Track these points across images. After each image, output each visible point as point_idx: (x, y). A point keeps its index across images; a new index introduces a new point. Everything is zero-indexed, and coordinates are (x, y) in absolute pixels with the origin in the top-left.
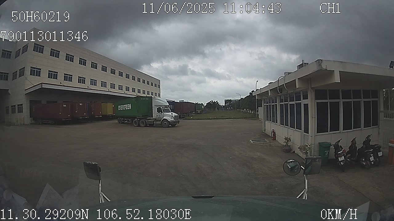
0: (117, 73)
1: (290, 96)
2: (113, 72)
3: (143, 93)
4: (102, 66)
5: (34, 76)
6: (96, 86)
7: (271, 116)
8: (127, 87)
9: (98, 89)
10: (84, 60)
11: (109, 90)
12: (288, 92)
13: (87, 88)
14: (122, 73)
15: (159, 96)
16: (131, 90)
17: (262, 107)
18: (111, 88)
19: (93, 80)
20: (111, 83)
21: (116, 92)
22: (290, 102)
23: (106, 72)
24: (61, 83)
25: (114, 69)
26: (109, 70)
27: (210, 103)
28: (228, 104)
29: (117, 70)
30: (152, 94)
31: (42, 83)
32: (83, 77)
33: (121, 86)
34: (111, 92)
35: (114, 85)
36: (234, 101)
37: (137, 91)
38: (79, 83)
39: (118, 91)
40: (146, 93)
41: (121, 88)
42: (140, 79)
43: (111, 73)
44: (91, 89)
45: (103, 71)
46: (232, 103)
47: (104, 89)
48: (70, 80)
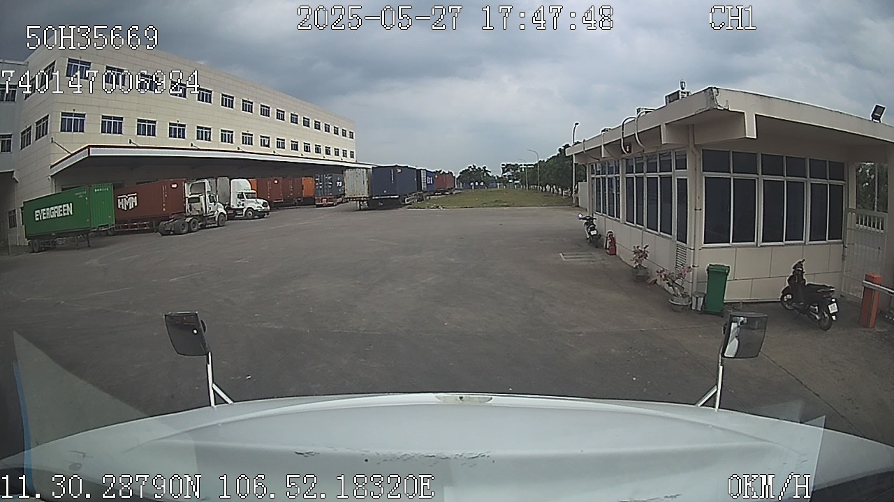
0: (257, 109)
1: (648, 160)
2: (248, 107)
3: (316, 152)
4: (223, 95)
5: (70, 133)
6: (210, 140)
7: (605, 202)
8: (279, 139)
9: (213, 149)
11: (239, 149)
12: (643, 151)
13: (191, 148)
14: (269, 108)
15: (352, 156)
16: (288, 145)
17: (586, 181)
18: (243, 143)
19: (202, 128)
20: (243, 134)
21: (256, 152)
22: (648, 172)
23: (232, 107)
24: (130, 140)
25: (250, 100)
26: (238, 103)
27: (469, 170)
28: (509, 173)
29: (256, 102)
30: (337, 154)
31: (89, 147)
32: (179, 123)
33: (266, 137)
34: (243, 152)
35: (250, 136)
36: (523, 166)
37: (301, 147)
38: (170, 138)
39: (260, 150)
40: (323, 150)
41: (266, 143)
42: (309, 119)
43: (243, 110)
44: (198, 149)
45: (226, 106)
46: (519, 171)
47: (228, 146)
48: (152, 133)
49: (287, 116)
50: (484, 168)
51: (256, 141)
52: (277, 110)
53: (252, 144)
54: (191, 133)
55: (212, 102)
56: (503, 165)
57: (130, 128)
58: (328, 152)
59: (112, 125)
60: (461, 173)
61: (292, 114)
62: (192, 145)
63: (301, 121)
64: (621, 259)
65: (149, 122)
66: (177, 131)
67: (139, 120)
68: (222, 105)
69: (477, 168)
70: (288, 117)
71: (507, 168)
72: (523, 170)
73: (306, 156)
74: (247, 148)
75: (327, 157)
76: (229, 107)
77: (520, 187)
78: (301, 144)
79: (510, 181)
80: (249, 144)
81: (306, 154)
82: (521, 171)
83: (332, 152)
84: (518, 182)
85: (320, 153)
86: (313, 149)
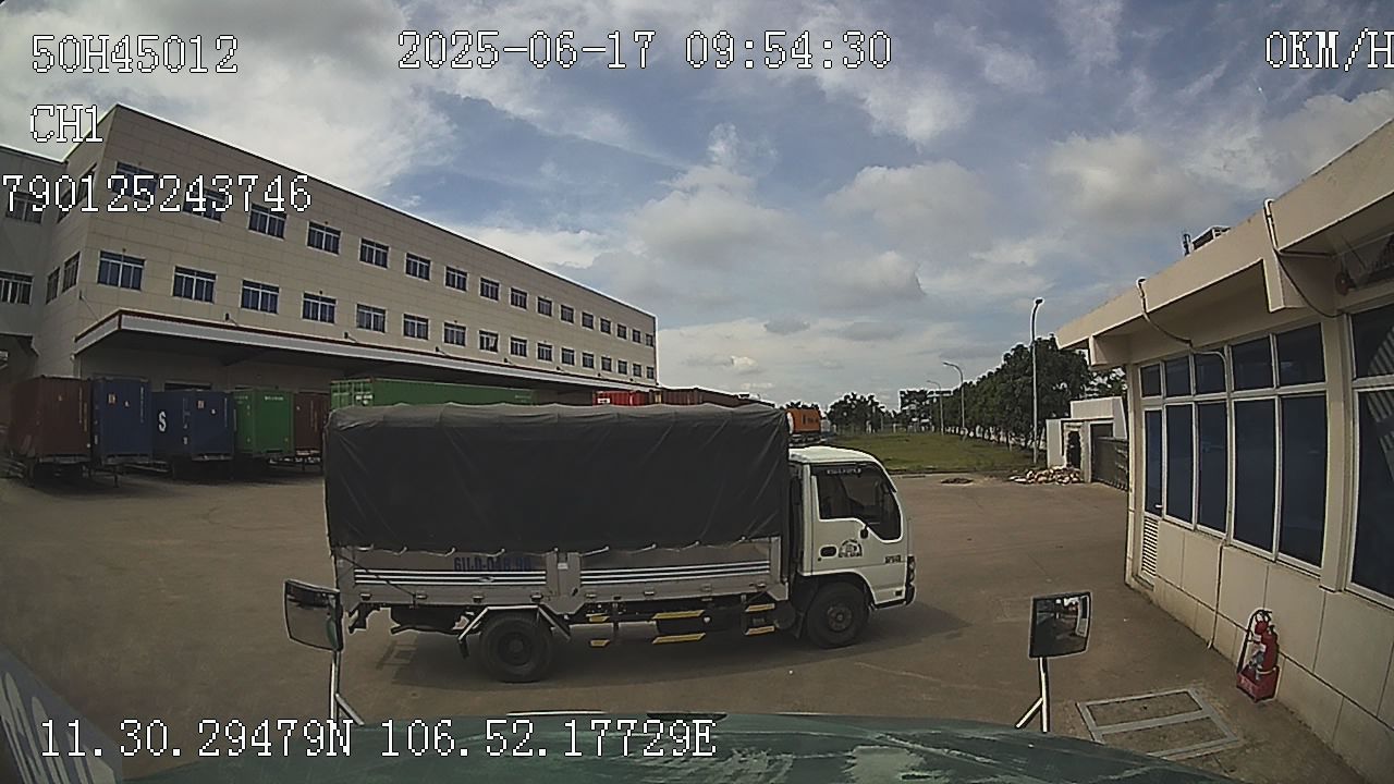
0: (473, 285)
2: (456, 280)
3: (584, 365)
4: (409, 255)
5: (115, 288)
6: (383, 331)
8: (518, 340)
9: (389, 346)
10: (328, 230)
11: (437, 350)
13: (344, 340)
14: (498, 284)
15: (651, 374)
16: (532, 351)
18: (446, 341)
19: (368, 308)
20: (446, 324)
21: (471, 358)
23: (427, 278)
24: (227, 315)
25: (462, 270)
26: (438, 272)
27: (845, 402)
28: (913, 407)
29: (473, 273)
30: (623, 370)
31: (121, 313)
32: (323, 295)
33: (492, 334)
34: (446, 357)
35: (460, 330)
36: (935, 395)
37: (557, 356)
38: (306, 320)
39: (479, 355)
40: (598, 364)
41: (492, 345)
42: (572, 310)
43: (447, 285)
44: (359, 345)
45: (415, 275)
46: (928, 402)
47: (417, 345)
48: (270, 304)
49: (532, 300)
50: (871, 397)
51: (473, 340)
52: (514, 289)
53: (464, 345)
54: (346, 315)
55: (387, 262)
56: (902, 393)
57: (228, 293)
58: (606, 367)
59: (194, 285)
60: (832, 407)
61: (540, 299)
62: (346, 336)
63: (557, 311)
65: (264, 287)
66: (319, 309)
67: (242, 282)
68: (407, 272)
69: (858, 397)
70: (532, 303)
71: (908, 397)
72: (935, 400)
73: (567, 372)
74: (454, 350)
75: (605, 374)
76: (421, 277)
77: (929, 429)
78: (557, 351)
79: (914, 420)
80: (458, 343)
81: (566, 368)
82: (932, 402)
83: (615, 368)
84: (927, 420)
85: (592, 367)
86: (578, 360)
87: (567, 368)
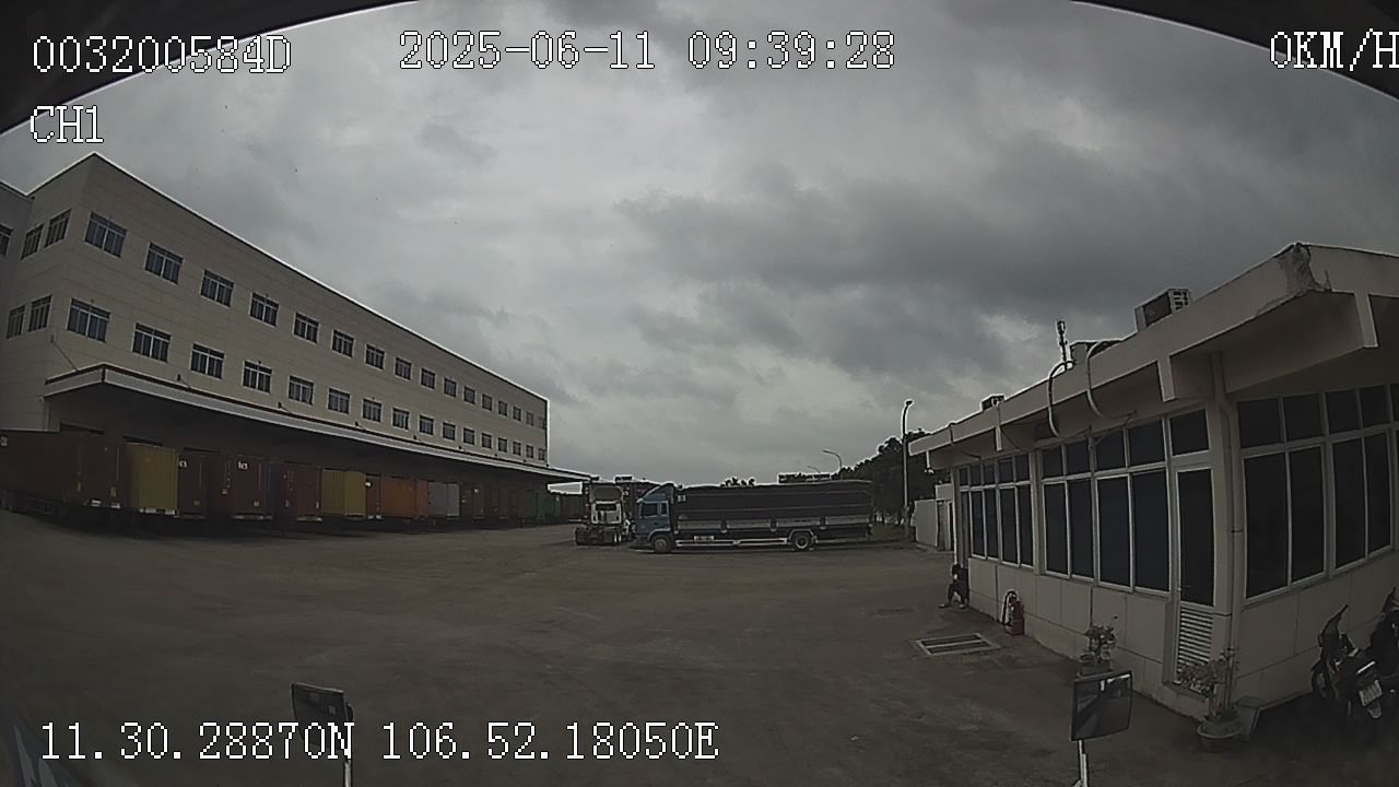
0: (389, 364)
2: (375, 358)
3: (483, 446)
4: (336, 332)
5: (81, 337)
6: (311, 404)
7: (993, 534)
8: (425, 418)
9: (315, 418)
10: (268, 302)
11: (357, 424)
13: (277, 409)
14: (410, 364)
15: (543, 457)
16: (438, 430)
18: (364, 416)
19: (299, 380)
20: (365, 400)
21: (383, 434)
23: (350, 355)
24: (179, 376)
25: (379, 347)
26: (360, 350)
29: (389, 351)
30: (517, 452)
31: (105, 367)
32: (261, 365)
33: (403, 412)
34: (364, 431)
35: (377, 407)
36: (814, 478)
37: (459, 435)
38: (246, 388)
39: (392, 430)
40: (495, 444)
41: (403, 422)
42: (473, 391)
43: (367, 362)
44: (290, 415)
45: (339, 351)
47: (340, 418)
48: (216, 371)
49: (439, 381)
51: (387, 417)
52: (423, 370)
53: (379, 420)
54: (279, 384)
55: (318, 339)
57: (180, 357)
58: (503, 448)
59: (151, 343)
61: (446, 379)
62: (280, 406)
63: (460, 392)
64: (1038, 643)
65: (212, 352)
66: (257, 378)
67: (196, 347)
68: (334, 348)
70: (439, 384)
73: (468, 451)
74: (370, 425)
75: (501, 455)
76: (345, 353)
78: (459, 430)
80: (374, 419)
81: (466, 447)
83: (510, 449)
85: (490, 447)
86: (478, 440)
87: (469, 448)
